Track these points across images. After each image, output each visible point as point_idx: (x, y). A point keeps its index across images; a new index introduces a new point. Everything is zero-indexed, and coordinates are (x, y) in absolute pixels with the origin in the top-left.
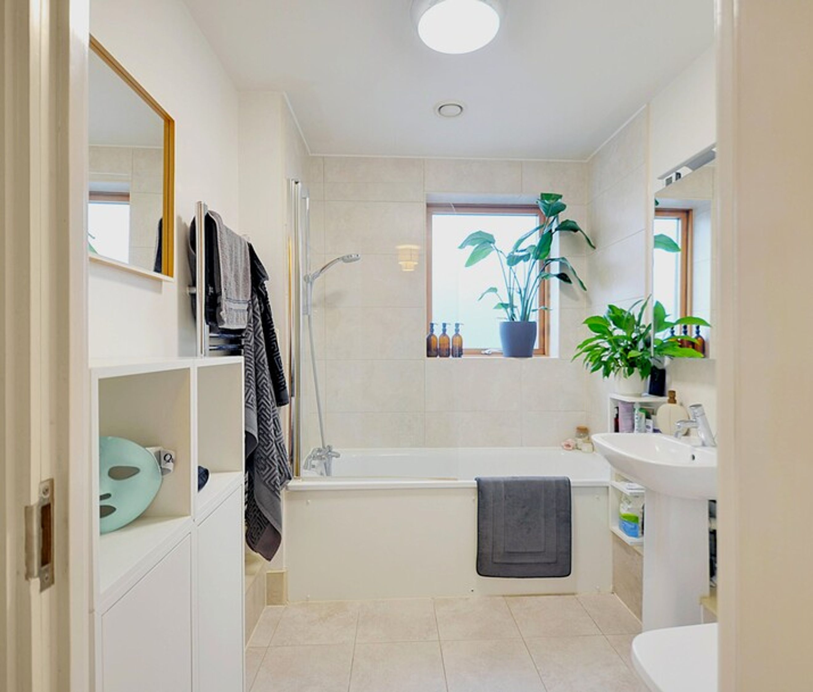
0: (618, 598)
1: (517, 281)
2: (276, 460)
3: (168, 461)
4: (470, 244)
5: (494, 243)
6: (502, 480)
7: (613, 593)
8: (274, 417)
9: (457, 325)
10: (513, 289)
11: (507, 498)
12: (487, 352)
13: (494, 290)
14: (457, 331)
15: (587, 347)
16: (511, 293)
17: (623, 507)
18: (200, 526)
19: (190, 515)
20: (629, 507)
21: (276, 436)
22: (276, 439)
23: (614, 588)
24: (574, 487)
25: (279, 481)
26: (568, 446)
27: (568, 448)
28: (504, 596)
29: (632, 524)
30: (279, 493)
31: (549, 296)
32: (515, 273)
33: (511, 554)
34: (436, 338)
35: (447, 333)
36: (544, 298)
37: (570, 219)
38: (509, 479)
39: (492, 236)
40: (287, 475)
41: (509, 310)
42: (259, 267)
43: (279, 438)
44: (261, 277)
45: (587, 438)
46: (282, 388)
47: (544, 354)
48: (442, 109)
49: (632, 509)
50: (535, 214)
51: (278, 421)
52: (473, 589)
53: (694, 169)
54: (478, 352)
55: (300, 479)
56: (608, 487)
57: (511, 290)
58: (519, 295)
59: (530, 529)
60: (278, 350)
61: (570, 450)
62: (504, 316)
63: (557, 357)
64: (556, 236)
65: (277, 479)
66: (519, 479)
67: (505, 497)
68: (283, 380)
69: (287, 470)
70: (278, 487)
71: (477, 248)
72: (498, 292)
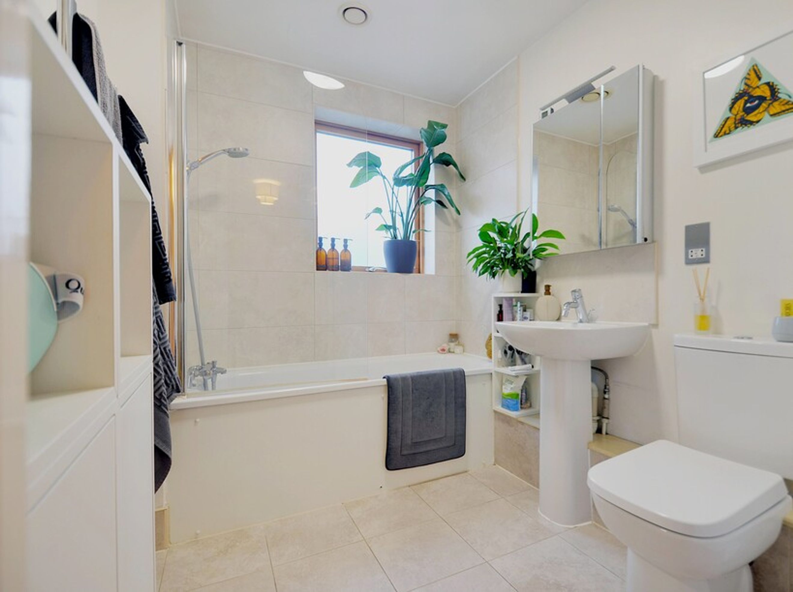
0: (500, 467)
1: (399, 204)
2: (162, 368)
3: (76, 290)
4: (356, 165)
5: (379, 167)
6: (409, 376)
7: (495, 465)
8: (157, 316)
9: (346, 241)
10: (396, 212)
11: (415, 391)
12: (371, 269)
13: (378, 210)
14: (346, 246)
15: (478, 253)
16: (394, 215)
17: (505, 388)
18: (124, 407)
19: (113, 385)
20: (512, 386)
21: (160, 339)
22: (161, 343)
23: (496, 460)
24: (468, 376)
25: (166, 393)
26: (443, 350)
27: (444, 352)
28: (409, 486)
29: (514, 401)
30: (167, 408)
31: (423, 222)
32: (397, 198)
33: (416, 444)
34: (325, 252)
35: (336, 248)
36: (420, 222)
37: (447, 152)
38: (415, 374)
39: (378, 159)
40: (175, 387)
41: (392, 230)
42: (134, 125)
43: (163, 341)
44: (139, 137)
45: (458, 342)
46: (168, 279)
47: (419, 272)
48: (347, 11)
49: (515, 387)
50: (410, 149)
51: (161, 320)
52: (381, 485)
53: (570, 101)
54: (363, 269)
55: (184, 395)
56: (491, 374)
57: (394, 214)
58: (400, 218)
59: (433, 418)
60: (160, 233)
61: (445, 354)
62: (387, 236)
63: (433, 273)
64: (432, 167)
65: (163, 390)
66: (423, 374)
67: (412, 391)
68: (168, 270)
69: (175, 381)
70: (165, 400)
71: (362, 169)
72: (382, 214)
